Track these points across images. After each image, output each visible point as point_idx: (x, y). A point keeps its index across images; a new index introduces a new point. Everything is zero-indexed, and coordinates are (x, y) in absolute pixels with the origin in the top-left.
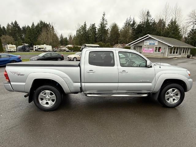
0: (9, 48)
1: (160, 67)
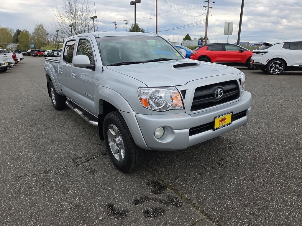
1: (103, 71)
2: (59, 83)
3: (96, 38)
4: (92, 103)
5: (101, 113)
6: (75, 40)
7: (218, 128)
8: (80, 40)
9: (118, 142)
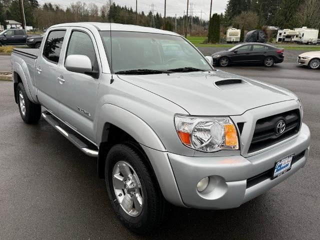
0: (228, 36)
1: (112, 81)
2: (34, 87)
3: (99, 31)
4: (89, 124)
5: (105, 141)
6: (65, 30)
7: (277, 177)
8: (72, 31)
9: (130, 187)
